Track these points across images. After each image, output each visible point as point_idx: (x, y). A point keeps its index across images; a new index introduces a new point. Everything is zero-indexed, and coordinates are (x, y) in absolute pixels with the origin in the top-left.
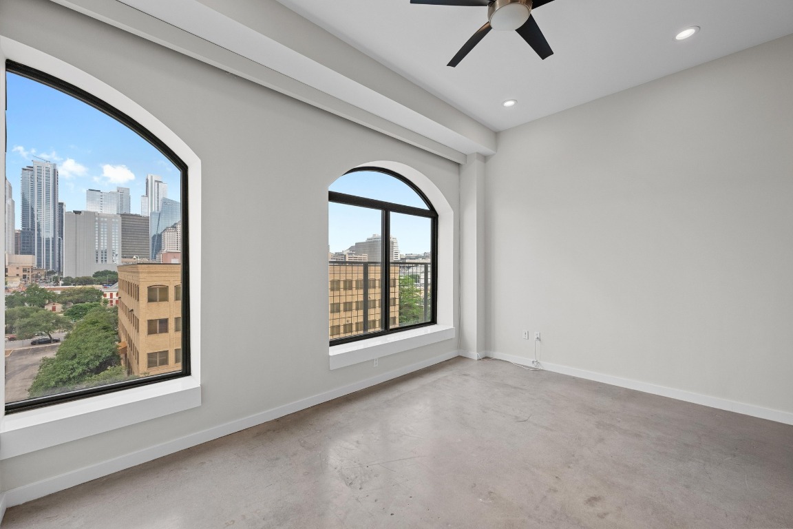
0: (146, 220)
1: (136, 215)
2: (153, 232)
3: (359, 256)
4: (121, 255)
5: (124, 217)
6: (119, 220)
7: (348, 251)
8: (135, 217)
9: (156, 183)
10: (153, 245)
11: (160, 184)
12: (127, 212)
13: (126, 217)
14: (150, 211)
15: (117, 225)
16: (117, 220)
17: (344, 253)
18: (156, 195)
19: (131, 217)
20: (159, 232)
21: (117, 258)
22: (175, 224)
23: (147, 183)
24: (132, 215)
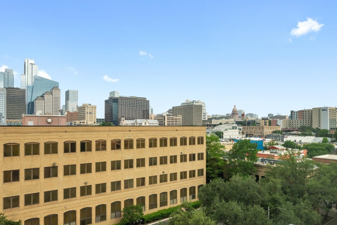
0: (24, 91)
1: (17, 88)
2: (28, 100)
3: (175, 117)
4: (6, 117)
5: (8, 89)
6: (5, 92)
7: (167, 113)
8: (16, 90)
9: (31, 65)
10: (28, 109)
11: (33, 66)
12: (11, 86)
13: (10, 90)
14: (26, 85)
15: (3, 96)
16: (3, 92)
17: (164, 115)
18: (31, 73)
19: (13, 90)
20: (33, 100)
21: (3, 119)
22: (43, 94)
23: (25, 65)
24: (14, 88)
